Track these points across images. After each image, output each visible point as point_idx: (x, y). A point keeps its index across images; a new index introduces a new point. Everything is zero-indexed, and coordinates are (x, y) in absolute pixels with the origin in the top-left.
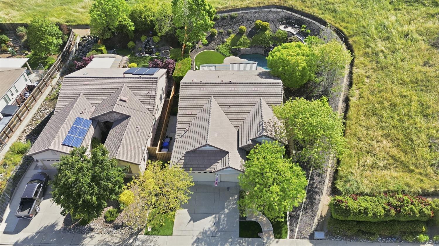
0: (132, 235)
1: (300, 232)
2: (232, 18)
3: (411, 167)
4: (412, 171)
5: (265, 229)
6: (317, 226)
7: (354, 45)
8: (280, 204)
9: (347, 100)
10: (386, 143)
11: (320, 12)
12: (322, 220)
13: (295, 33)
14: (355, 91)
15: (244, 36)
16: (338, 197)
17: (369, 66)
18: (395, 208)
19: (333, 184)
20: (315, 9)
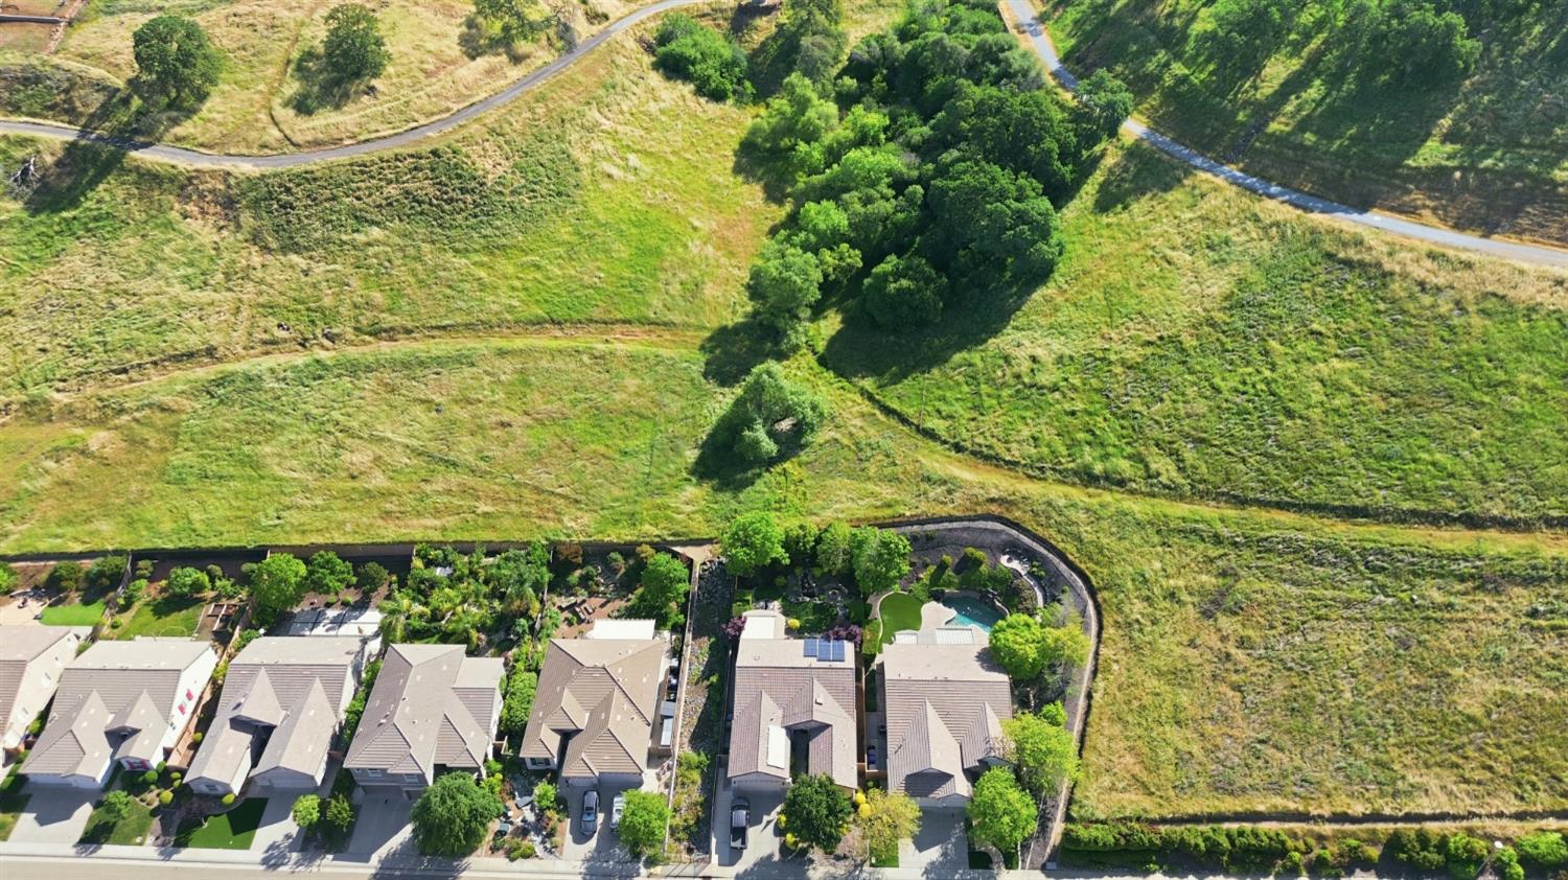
0: (856, 867)
1: (1031, 863)
2: (929, 538)
3: (1153, 790)
4: (1153, 794)
5: (995, 859)
6: (1050, 856)
7: (1104, 606)
8: (1011, 836)
9: (1089, 696)
10: (1129, 759)
11: (1059, 537)
12: (1055, 850)
13: (1023, 573)
14: (1100, 684)
15: (949, 572)
16: (1071, 826)
17: (1120, 645)
18: (1125, 836)
19: (1068, 809)
20: (1052, 532)
